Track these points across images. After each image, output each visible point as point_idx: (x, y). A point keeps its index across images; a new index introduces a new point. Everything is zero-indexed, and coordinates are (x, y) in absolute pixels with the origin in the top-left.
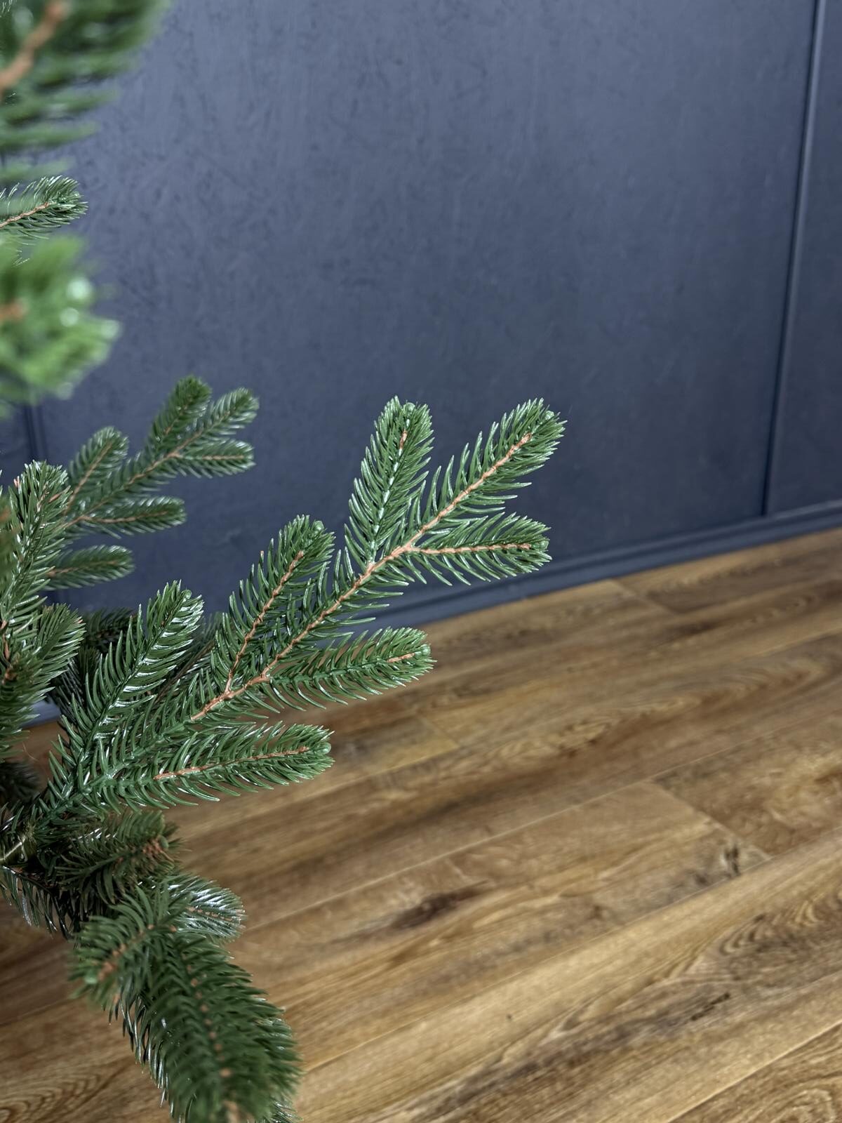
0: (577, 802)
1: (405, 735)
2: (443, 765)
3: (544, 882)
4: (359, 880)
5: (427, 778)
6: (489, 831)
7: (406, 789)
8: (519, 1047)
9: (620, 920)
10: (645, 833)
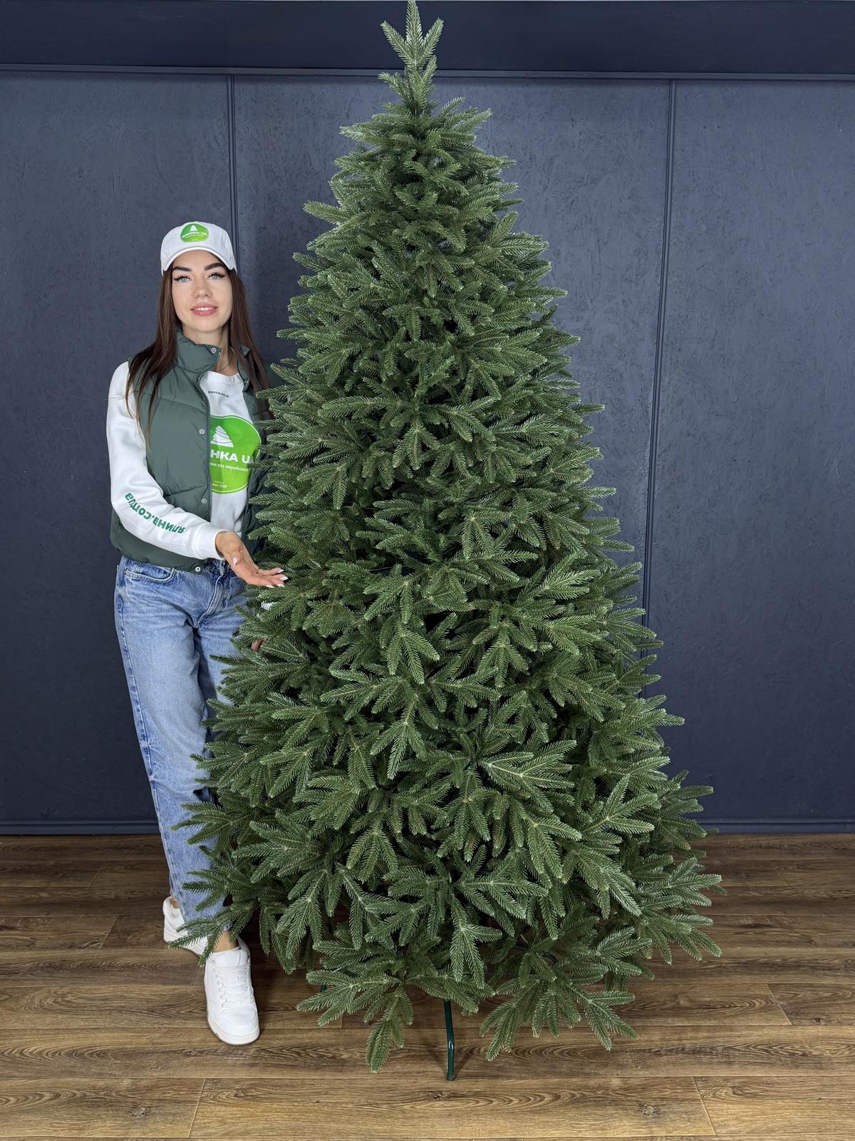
0: (825, 914)
1: (768, 876)
2: (778, 889)
3: (797, 930)
4: (733, 913)
5: (770, 892)
6: (786, 913)
7: (760, 893)
8: (766, 960)
9: (817, 945)
10: (844, 928)
